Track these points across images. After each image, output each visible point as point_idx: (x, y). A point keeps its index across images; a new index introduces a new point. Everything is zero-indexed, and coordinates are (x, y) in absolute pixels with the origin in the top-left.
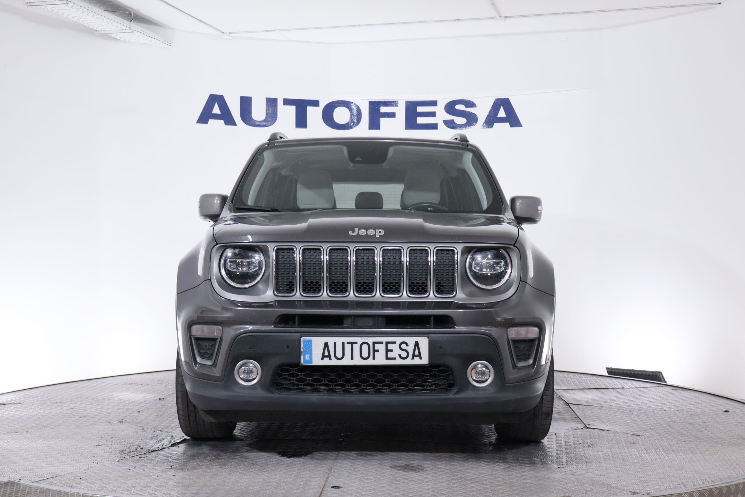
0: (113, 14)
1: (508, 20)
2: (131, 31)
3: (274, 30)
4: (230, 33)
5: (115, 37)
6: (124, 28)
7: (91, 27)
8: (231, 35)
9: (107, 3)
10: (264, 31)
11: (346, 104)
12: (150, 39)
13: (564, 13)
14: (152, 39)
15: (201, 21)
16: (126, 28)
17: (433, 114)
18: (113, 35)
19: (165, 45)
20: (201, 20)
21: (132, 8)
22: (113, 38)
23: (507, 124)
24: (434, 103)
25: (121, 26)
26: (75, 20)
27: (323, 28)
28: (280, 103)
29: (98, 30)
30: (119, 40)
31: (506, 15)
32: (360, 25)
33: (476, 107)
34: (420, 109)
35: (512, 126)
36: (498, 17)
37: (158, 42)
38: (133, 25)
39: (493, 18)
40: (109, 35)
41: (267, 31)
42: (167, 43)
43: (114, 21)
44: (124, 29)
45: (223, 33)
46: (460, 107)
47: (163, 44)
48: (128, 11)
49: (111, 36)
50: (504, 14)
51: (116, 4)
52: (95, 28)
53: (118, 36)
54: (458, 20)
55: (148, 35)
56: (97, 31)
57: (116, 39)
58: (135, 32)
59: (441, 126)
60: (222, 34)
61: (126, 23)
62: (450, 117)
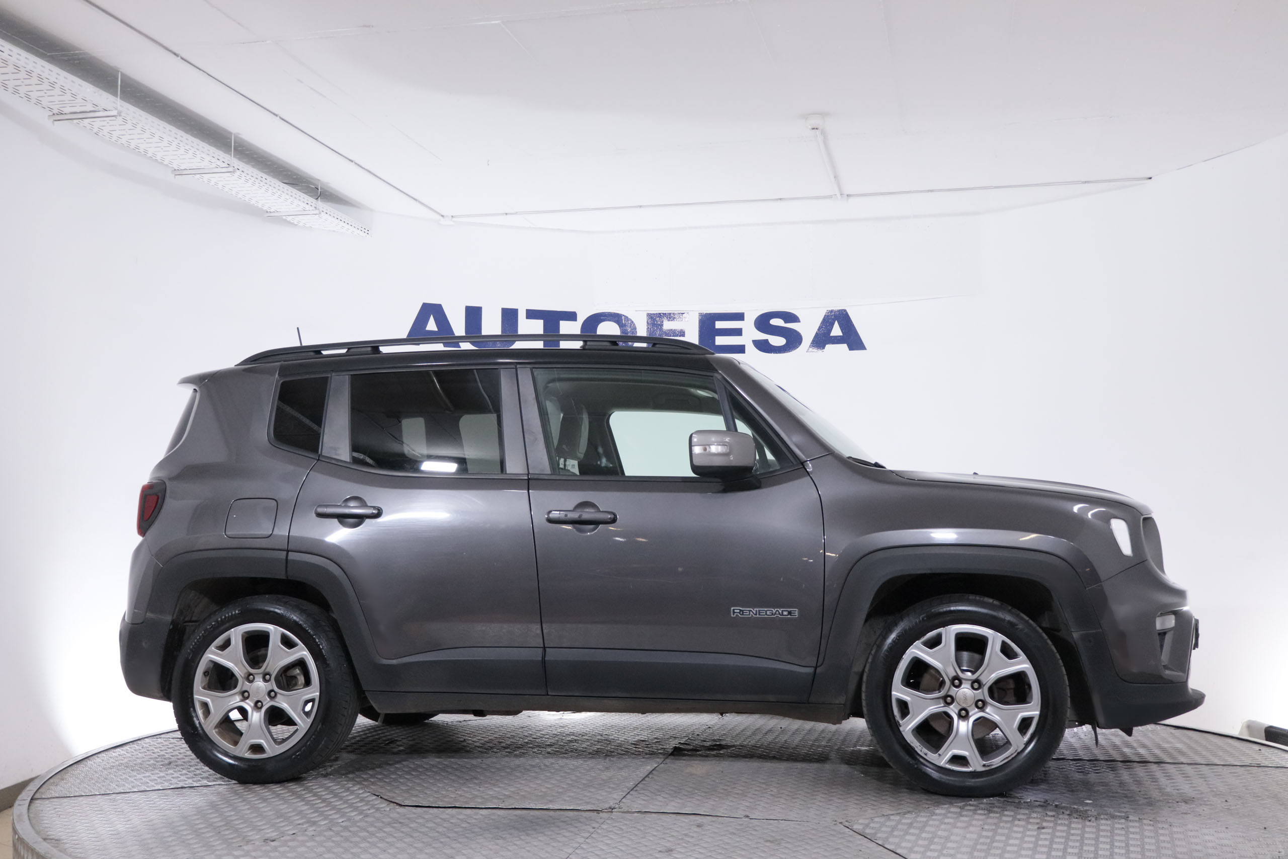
0: (292, 187)
1: (851, 200)
2: (317, 212)
3: (516, 213)
4: (452, 216)
5: (292, 221)
6: (308, 207)
7: (260, 207)
8: (454, 219)
9: (285, 173)
10: (502, 214)
11: (616, 318)
12: (342, 223)
13: (932, 191)
14: (344, 225)
15: (414, 199)
16: (311, 208)
17: (738, 332)
18: (289, 219)
19: (362, 233)
20: (416, 198)
21: (319, 180)
22: (289, 222)
23: (845, 346)
24: (740, 317)
25: (305, 205)
26: (240, 196)
27: (588, 209)
28: (522, 315)
29: (269, 211)
30: (296, 225)
31: (848, 193)
32: (641, 206)
33: (799, 321)
34: (719, 325)
35: (851, 348)
36: (838, 195)
37: (352, 229)
38: (320, 204)
39: (830, 197)
40: (284, 217)
41: (506, 214)
42: (363, 229)
43: (296, 198)
44: (307, 209)
45: (442, 216)
46: (776, 322)
47: (359, 232)
48: (313, 184)
49: (286, 221)
50: (847, 191)
51: (298, 175)
52: (265, 208)
53: (296, 220)
54: (780, 199)
55: (340, 218)
56: (267, 212)
57: (293, 224)
58: (323, 214)
59: (750, 348)
60: (441, 218)
61: (311, 200)
62: (762, 336)
